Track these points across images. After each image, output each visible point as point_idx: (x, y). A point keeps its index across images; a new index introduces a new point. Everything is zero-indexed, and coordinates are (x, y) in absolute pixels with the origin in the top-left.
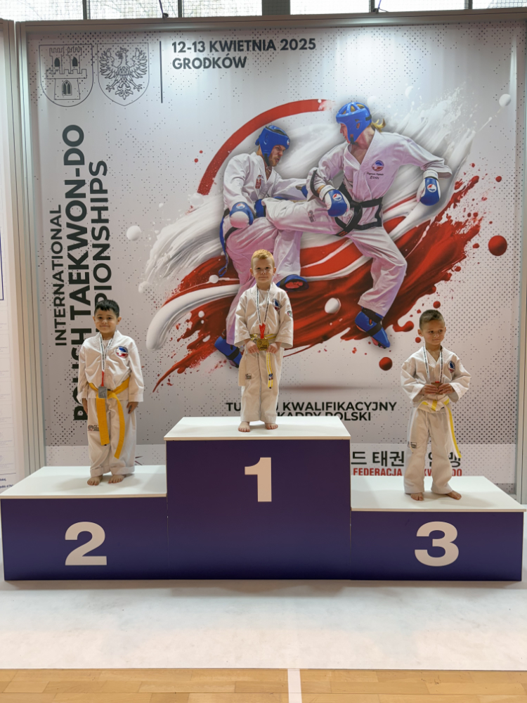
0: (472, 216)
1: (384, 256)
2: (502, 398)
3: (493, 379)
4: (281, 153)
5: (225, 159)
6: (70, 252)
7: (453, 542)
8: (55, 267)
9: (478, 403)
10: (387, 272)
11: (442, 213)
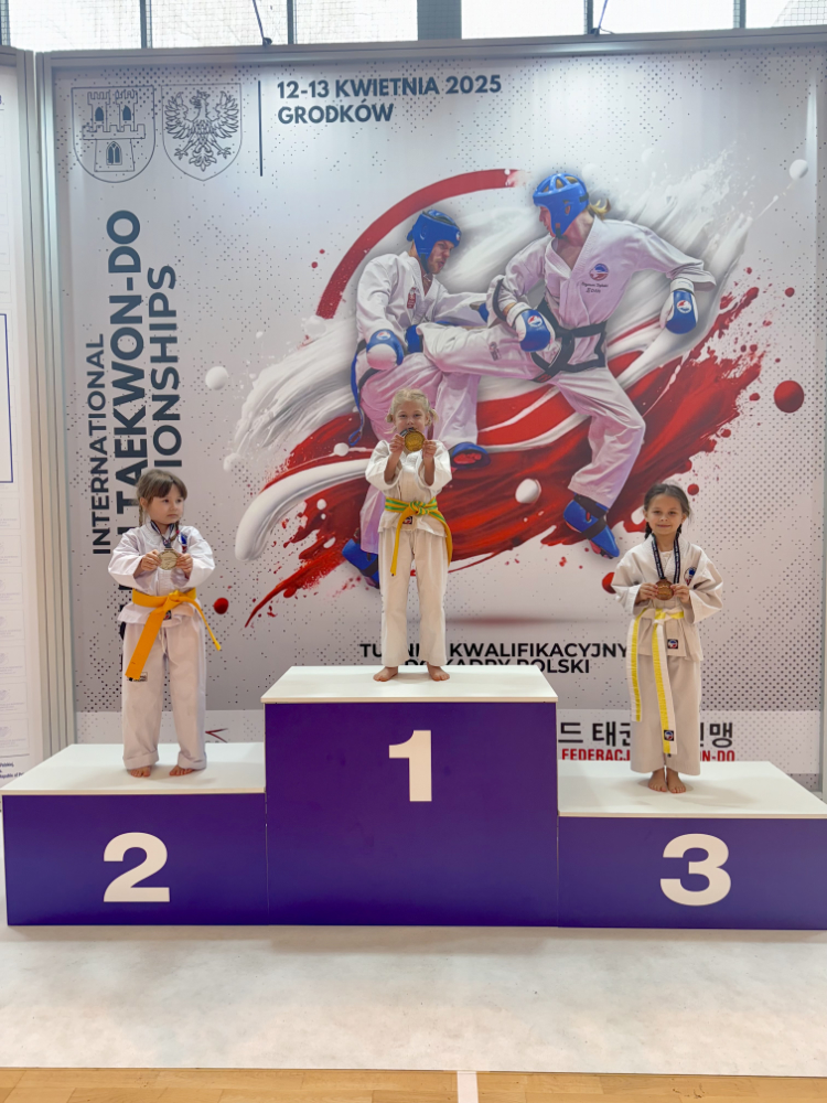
0: (748, 350)
1: (609, 413)
2: (799, 638)
3: (783, 607)
4: (447, 253)
5: (359, 262)
6: (117, 408)
7: (721, 867)
8: (94, 432)
9: (759, 645)
10: (614, 438)
11: (701, 345)
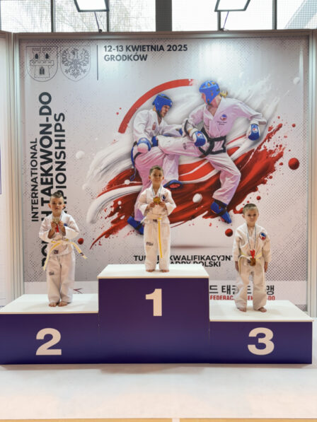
0: (279, 146)
1: (227, 170)
2: (298, 253)
3: (292, 242)
4: (167, 110)
5: (134, 113)
6: (42, 166)
7: (271, 340)
8: (33, 175)
9: (284, 256)
10: (229, 179)
11: (262, 144)
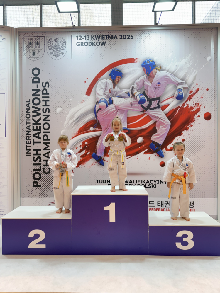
0: (197, 104)
1: (161, 120)
2: (211, 179)
3: (207, 171)
4: (119, 79)
5: (97, 81)
6: (33, 118)
7: (192, 239)
8: (27, 124)
9: (201, 181)
10: (162, 127)
11: (185, 103)
